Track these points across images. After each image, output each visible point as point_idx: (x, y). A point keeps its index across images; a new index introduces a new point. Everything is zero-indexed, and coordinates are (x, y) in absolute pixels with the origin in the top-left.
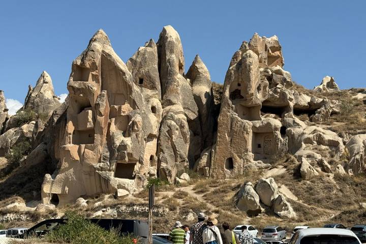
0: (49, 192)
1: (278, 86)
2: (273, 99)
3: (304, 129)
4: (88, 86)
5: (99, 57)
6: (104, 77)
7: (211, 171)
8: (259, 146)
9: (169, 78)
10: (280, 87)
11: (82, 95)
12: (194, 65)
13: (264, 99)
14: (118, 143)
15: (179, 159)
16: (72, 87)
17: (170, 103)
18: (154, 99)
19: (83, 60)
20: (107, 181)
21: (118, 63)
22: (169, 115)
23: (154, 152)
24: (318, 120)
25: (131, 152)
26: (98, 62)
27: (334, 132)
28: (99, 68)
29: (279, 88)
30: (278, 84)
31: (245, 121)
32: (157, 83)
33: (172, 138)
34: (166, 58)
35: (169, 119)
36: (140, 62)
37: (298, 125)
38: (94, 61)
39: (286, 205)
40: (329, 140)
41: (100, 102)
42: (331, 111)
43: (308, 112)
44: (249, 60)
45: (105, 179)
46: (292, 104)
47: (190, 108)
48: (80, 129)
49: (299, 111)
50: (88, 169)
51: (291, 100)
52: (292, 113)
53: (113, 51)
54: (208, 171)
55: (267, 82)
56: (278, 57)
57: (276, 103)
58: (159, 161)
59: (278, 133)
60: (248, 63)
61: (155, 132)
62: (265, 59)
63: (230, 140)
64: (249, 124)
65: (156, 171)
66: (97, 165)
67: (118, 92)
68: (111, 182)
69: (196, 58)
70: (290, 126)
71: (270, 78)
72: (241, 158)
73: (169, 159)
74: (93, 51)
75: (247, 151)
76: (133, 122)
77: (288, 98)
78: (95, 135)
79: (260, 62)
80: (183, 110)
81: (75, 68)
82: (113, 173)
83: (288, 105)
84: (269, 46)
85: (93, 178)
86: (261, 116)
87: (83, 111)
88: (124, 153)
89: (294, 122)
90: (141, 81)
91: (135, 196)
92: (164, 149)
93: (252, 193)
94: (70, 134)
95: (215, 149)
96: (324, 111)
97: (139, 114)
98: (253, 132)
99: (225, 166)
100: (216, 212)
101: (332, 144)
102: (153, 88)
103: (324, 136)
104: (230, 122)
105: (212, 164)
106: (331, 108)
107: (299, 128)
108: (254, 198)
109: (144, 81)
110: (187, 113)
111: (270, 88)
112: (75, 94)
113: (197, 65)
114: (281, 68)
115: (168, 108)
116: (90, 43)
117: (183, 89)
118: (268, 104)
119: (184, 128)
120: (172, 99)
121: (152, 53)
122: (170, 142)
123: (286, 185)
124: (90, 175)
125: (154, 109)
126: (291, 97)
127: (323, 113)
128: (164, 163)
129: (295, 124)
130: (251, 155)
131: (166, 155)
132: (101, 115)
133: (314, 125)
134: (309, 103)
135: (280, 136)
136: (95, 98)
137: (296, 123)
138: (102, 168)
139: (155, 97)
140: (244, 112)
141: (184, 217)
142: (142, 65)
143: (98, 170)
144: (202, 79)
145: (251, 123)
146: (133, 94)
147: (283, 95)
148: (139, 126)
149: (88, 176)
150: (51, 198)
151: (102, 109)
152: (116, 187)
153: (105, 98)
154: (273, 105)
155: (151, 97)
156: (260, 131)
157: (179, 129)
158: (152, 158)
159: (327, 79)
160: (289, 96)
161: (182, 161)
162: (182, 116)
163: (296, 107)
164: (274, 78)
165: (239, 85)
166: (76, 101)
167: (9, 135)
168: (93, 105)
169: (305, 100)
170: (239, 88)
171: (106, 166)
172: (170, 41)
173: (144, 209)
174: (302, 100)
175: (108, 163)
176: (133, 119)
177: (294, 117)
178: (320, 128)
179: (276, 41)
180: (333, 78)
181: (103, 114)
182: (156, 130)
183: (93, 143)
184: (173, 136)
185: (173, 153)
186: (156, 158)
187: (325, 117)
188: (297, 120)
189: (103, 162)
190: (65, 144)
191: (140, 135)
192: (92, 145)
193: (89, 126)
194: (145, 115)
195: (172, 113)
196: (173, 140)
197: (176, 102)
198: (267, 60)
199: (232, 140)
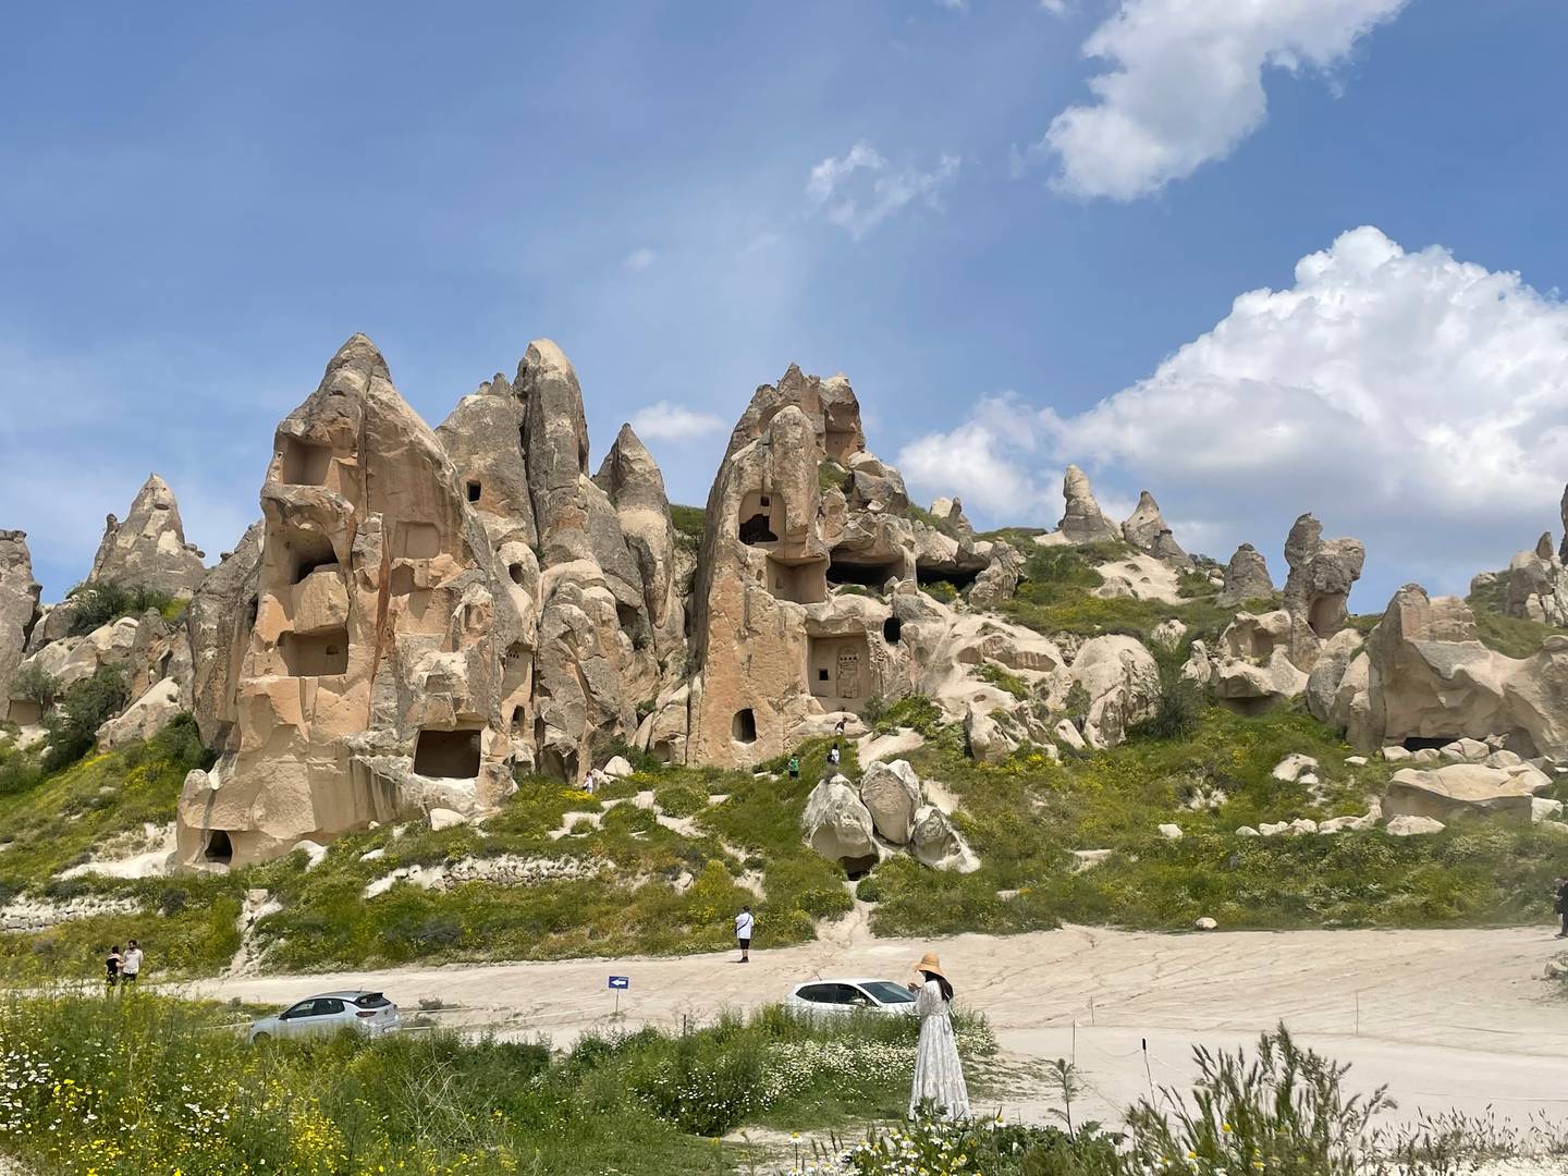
0: (201, 826)
1: (871, 507)
2: (858, 543)
3: (953, 625)
4: (329, 500)
5: (361, 412)
6: (374, 473)
7: (691, 750)
8: (824, 675)
9: (558, 485)
10: (878, 509)
11: (307, 526)
12: (619, 451)
13: (834, 543)
14: (421, 672)
15: (598, 718)
16: (278, 501)
17: (565, 555)
18: (514, 543)
19: (309, 421)
20: (390, 787)
21: (417, 432)
22: (564, 589)
23: (523, 698)
24: (985, 600)
25: (465, 695)
26: (357, 427)
27: (1035, 630)
28: (360, 446)
29: (875, 513)
30: (870, 501)
31: (788, 603)
32: (519, 497)
33: (576, 655)
34: (545, 427)
35: (565, 601)
36: (471, 437)
37: (935, 613)
38: (344, 423)
39: (954, 840)
40: (1026, 653)
41: (365, 548)
44: (792, 432)
45: (384, 781)
46: (911, 557)
47: (620, 572)
48: (303, 627)
50: (329, 753)
51: (909, 545)
52: (913, 579)
53: (401, 396)
54: (682, 750)
55: (842, 496)
56: (850, 433)
57: (868, 554)
58: (540, 726)
59: (880, 636)
60: (790, 439)
61: (528, 635)
62: (820, 435)
63: (744, 659)
64: (795, 612)
65: (531, 753)
66: (358, 738)
67: (418, 521)
68: (404, 789)
70: (911, 616)
71: (847, 485)
72: (777, 708)
73: (568, 716)
74: (340, 393)
75: (794, 687)
76: (468, 608)
77: (900, 540)
78: (351, 646)
80: (601, 576)
81: (286, 444)
82: (409, 761)
83: (901, 559)
84: (828, 401)
86: (827, 589)
87: (309, 576)
88: (444, 700)
89: (922, 605)
90: (473, 492)
92: (553, 686)
94: (269, 644)
96: (998, 575)
97: (483, 583)
98: (810, 636)
99: (730, 731)
101: (1037, 663)
102: (511, 510)
103: (1014, 641)
104: (742, 609)
105: (695, 728)
107: (937, 621)
108: (859, 820)
109: (482, 492)
110: (612, 584)
111: (850, 511)
112: (283, 523)
113: (626, 452)
115: (557, 569)
116: (330, 370)
117: (597, 516)
118: (844, 559)
119: (607, 625)
120: (566, 545)
121: (503, 413)
122: (570, 667)
123: (937, 779)
125: (517, 573)
126: (907, 537)
127: (996, 579)
128: (554, 729)
129: (926, 612)
130: (804, 699)
131: (559, 704)
132: (368, 586)
133: (978, 613)
134: (954, 555)
135: (885, 646)
137: (926, 608)
138: (373, 746)
139: (519, 539)
140: (777, 580)
142: (475, 447)
144: (644, 492)
145: (802, 609)
146: (464, 525)
147: (886, 530)
148: (487, 619)
151: (371, 569)
153: (381, 536)
154: (856, 560)
155: (508, 538)
156: (828, 632)
157: (595, 629)
158: (518, 713)
160: (902, 536)
161: (607, 723)
162: (601, 593)
163: (924, 563)
164: (860, 483)
165: (765, 502)
166: (288, 545)
168: (342, 557)
169: (945, 548)
170: (765, 511)
171: (388, 741)
174: (938, 547)
175: (394, 731)
176: (465, 599)
177: (919, 592)
178: (997, 622)
179: (845, 389)
181: (374, 584)
182: (531, 631)
183: (344, 670)
184: (580, 649)
185: (579, 701)
186: (530, 714)
188: (927, 599)
189: (375, 729)
190: (253, 676)
191: (490, 647)
192: (341, 676)
193: (330, 620)
194: (499, 589)
195: (572, 584)
196: (580, 662)
197: (582, 554)
198: (824, 440)
199: (750, 657)
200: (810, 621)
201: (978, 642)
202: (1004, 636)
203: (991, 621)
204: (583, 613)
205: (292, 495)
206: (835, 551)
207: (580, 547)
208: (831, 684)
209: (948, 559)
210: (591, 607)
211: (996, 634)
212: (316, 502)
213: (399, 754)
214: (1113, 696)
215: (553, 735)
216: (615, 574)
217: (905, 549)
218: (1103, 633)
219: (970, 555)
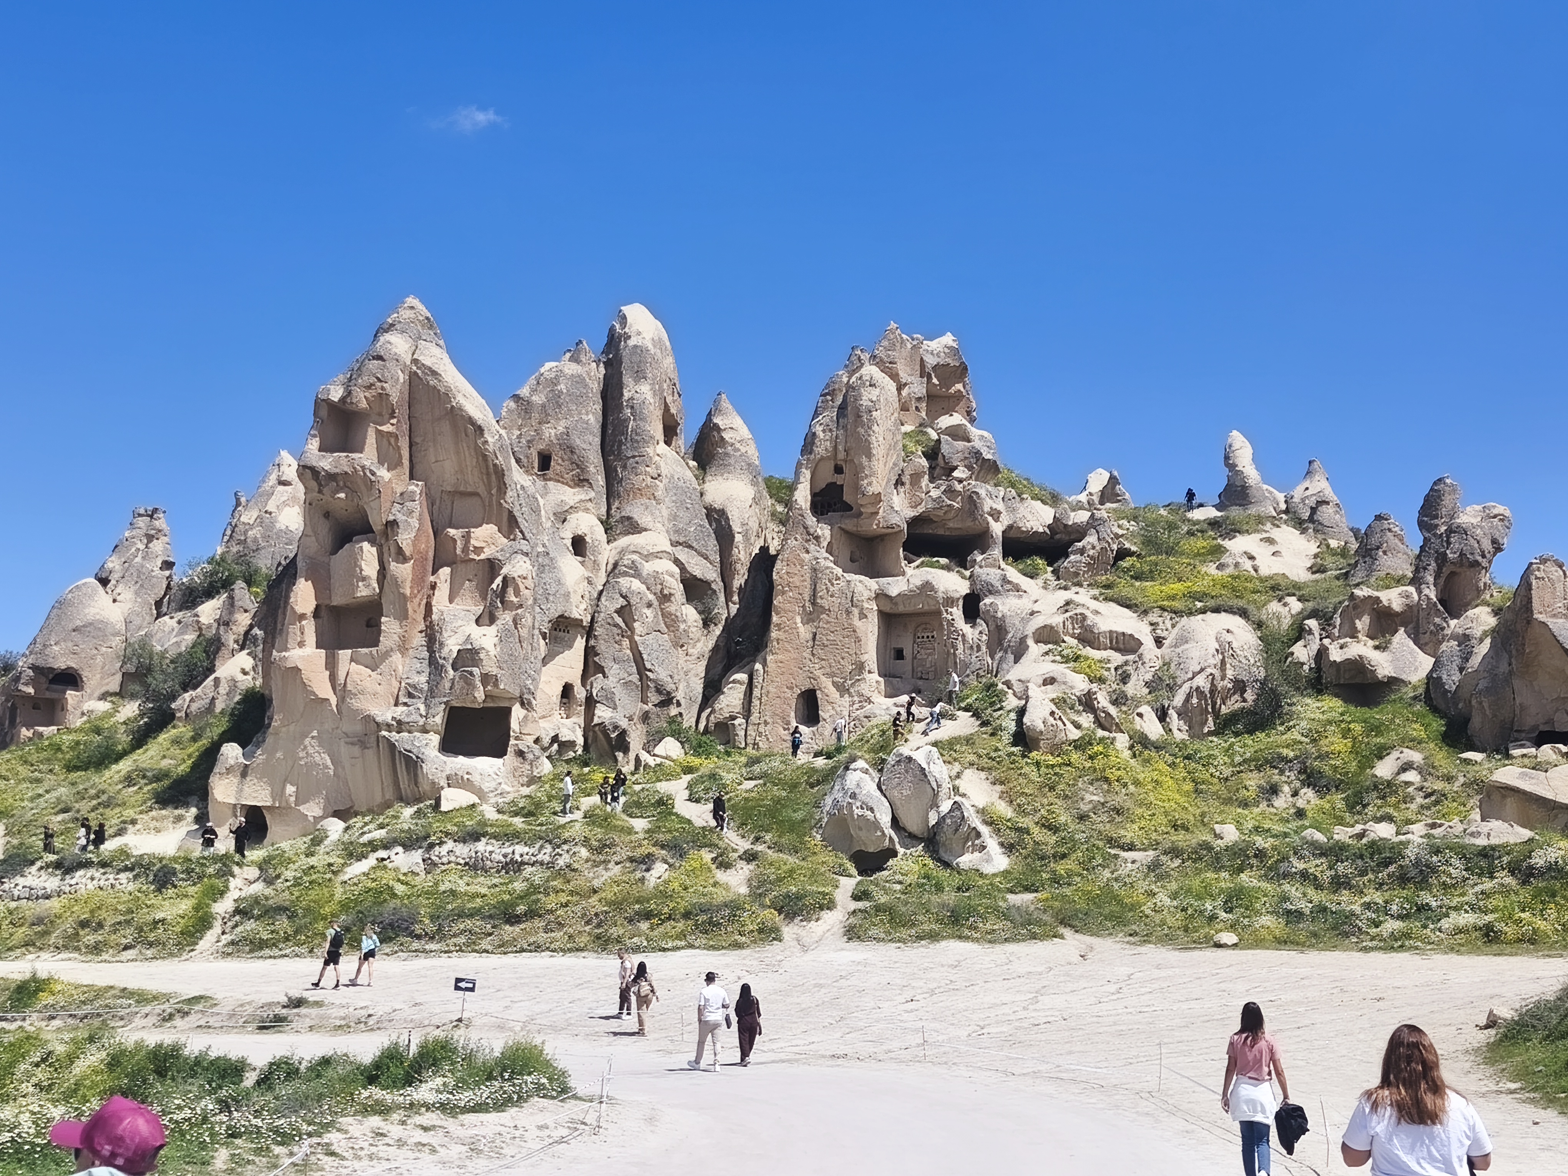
0: (233, 801)
1: (956, 474)
2: (941, 513)
3: (1036, 602)
4: (363, 468)
5: (402, 377)
6: (418, 440)
7: (751, 732)
8: (899, 654)
9: (630, 454)
10: (964, 476)
11: (342, 495)
12: (711, 420)
13: (911, 513)
14: (452, 645)
15: (654, 698)
16: (312, 469)
17: (633, 527)
18: (581, 513)
19: (348, 385)
20: (413, 764)
21: (460, 398)
22: (626, 562)
23: (574, 676)
24: (1076, 574)
25: (494, 671)
26: (396, 390)
27: (1128, 607)
28: (402, 412)
29: (960, 481)
30: (955, 468)
31: (856, 577)
32: (592, 469)
33: (632, 629)
34: (622, 395)
35: (625, 574)
36: (543, 406)
37: (1017, 588)
38: (383, 388)
39: (978, 835)
40: (1111, 632)
41: (400, 517)
42: (1115, 547)
43: (1048, 550)
44: (867, 396)
45: (408, 759)
46: (997, 529)
47: (694, 545)
48: (338, 600)
49: (1018, 548)
50: (359, 728)
51: (996, 515)
52: (997, 552)
53: (447, 359)
54: (742, 733)
55: (924, 462)
56: (959, 396)
57: (951, 525)
58: (590, 703)
59: (957, 613)
60: (865, 402)
61: (579, 611)
62: (919, 399)
63: (809, 636)
64: (867, 587)
65: (580, 733)
66: (385, 713)
67: (462, 489)
68: (428, 768)
69: (717, 402)
70: (992, 591)
71: (933, 453)
72: (843, 690)
73: (620, 693)
74: (380, 358)
75: (860, 667)
76: (505, 579)
77: (986, 509)
78: (383, 619)
79: (904, 408)
80: (669, 549)
81: (324, 413)
82: (435, 739)
83: (987, 531)
84: (931, 361)
85: (370, 754)
86: (904, 563)
87: (347, 546)
88: (471, 673)
89: (1005, 580)
90: (545, 462)
91: (499, 812)
92: (607, 664)
93: (869, 795)
94: (302, 617)
95: (764, 664)
96: (1094, 548)
97: (527, 554)
98: (881, 613)
99: (793, 714)
100: (750, 857)
101: (1121, 646)
102: (582, 481)
103: (1097, 619)
104: (808, 583)
105: (755, 710)
106: (1117, 536)
107: (1020, 597)
108: (872, 810)
109: (554, 464)
110: (682, 558)
111: (932, 479)
112: (320, 492)
113: (717, 420)
114: (965, 422)
115: (624, 541)
116: (375, 336)
117: (674, 487)
118: (928, 530)
119: (669, 600)
120: (635, 516)
121: (578, 380)
122: (626, 643)
123: (980, 769)
124: (363, 745)
125: (579, 545)
126: (995, 506)
127: (1091, 552)
128: (604, 708)
129: (1009, 587)
130: (873, 681)
131: (612, 682)
132: (401, 556)
133: (1066, 588)
134: (1049, 526)
135: (961, 623)
136: (385, 505)
137: (1009, 582)
138: (399, 722)
139: (587, 510)
140: (852, 553)
141: (638, 875)
142: (547, 415)
143: (389, 727)
144: (732, 461)
145: (873, 584)
146: (510, 493)
147: (972, 501)
148: (525, 592)
149: (356, 750)
151: (405, 539)
152: (443, 783)
153: (418, 506)
154: (941, 532)
155: (573, 509)
156: (901, 609)
157: (656, 603)
158: (567, 691)
159: (1098, 480)
160: (988, 504)
161: (663, 703)
162: (665, 566)
163: (1012, 534)
164: (945, 449)
165: (838, 470)
166: (327, 515)
167: (159, 635)
168: (377, 527)
169: (1038, 516)
170: (839, 479)
171: (415, 717)
172: (636, 346)
174: (1029, 517)
175: (422, 708)
176: (504, 571)
177: (1003, 565)
178: (1083, 596)
179: (950, 348)
180: (1116, 473)
181: (408, 554)
182: (583, 606)
183: (375, 643)
184: (636, 625)
185: (635, 678)
186: (580, 693)
187: (1096, 564)
188: (1013, 574)
189: (405, 704)
190: (286, 649)
191: (527, 620)
192: (374, 650)
193: (363, 592)
194: (547, 561)
195: (635, 557)
196: (637, 638)
197: (650, 526)
198: (924, 405)
199: (815, 635)
200: (881, 596)
201: (1057, 620)
202: (1088, 613)
203: (1076, 598)
204: (643, 588)
205: (326, 463)
206: (913, 523)
207: (649, 518)
208: (905, 666)
209: (1041, 530)
210: (653, 582)
211: (1078, 611)
212: (349, 470)
213: (425, 730)
214: (1201, 681)
215: (602, 714)
216: (690, 547)
217: (990, 519)
218: (1203, 611)
219: (1066, 526)
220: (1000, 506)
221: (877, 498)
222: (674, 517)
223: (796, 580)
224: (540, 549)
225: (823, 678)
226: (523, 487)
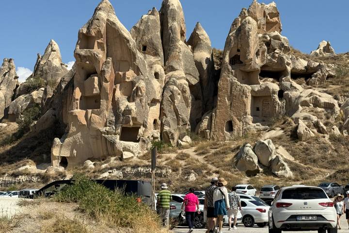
0: (58, 155)
1: (276, 51)
2: (271, 64)
3: (301, 93)
4: (94, 54)
5: (104, 25)
6: (109, 44)
7: (212, 134)
8: (258, 109)
9: (171, 45)
10: (278, 52)
11: (88, 62)
12: (195, 32)
13: (262, 64)
14: (122, 108)
15: (181, 123)
16: (79, 54)
17: (173, 69)
18: (156, 65)
19: (88, 28)
20: (113, 144)
21: (122, 31)
22: (171, 81)
23: (157, 116)
24: (314, 83)
25: (135, 116)
26: (103, 30)
27: (330, 94)
28: (104, 36)
29: (277, 53)
30: (276, 49)
31: (244, 85)
32: (159, 50)
33: (174, 102)
34: (168, 25)
35: (172, 84)
36: (144, 30)
37: (295, 88)
38: (99, 29)
39: (284, 165)
40: (325, 102)
41: (106, 69)
42: (327, 74)
43: (305, 76)
44: (248, 26)
45: (111, 143)
46: (289, 68)
47: (192, 74)
48: (87, 94)
49: (296, 75)
50: (95, 133)
51: (288, 64)
52: (289, 77)
53: (117, 19)
54: (208, 134)
55: (266, 47)
56: (276, 23)
57: (274, 67)
58: (162, 125)
59: (276, 96)
60: (247, 29)
61: (158, 96)
62: (263, 25)
63: (229, 104)
64: (248, 88)
65: (159, 134)
66: (103, 129)
67: (123, 59)
68: (117, 145)
69: (197, 26)
70: (287, 89)
71: (268, 44)
72: (240, 120)
73: (171, 122)
74: (98, 19)
75: (246, 114)
76: (137, 88)
77: (286, 63)
78: (101, 100)
79: (259, 28)
80: (184, 76)
81: (81, 37)
82: (118, 137)
83: (286, 70)
84: (267, 12)
85: (99, 141)
86: (259, 80)
87: (89, 78)
88: (129, 117)
89: (291, 85)
90: (145, 48)
91: (139, 158)
92: (167, 113)
93: (251, 154)
94: (77, 100)
95: (216, 113)
96: (320, 75)
97: (143, 80)
98: (252, 96)
99: (225, 128)
100: (217, 172)
101: (328, 107)
102: (156, 54)
103: (320, 98)
104: (229, 87)
105: (213, 127)
106: (327, 71)
107: (296, 91)
108: (252, 158)
109: (147, 49)
110: (188, 78)
111: (268, 53)
112: (81, 61)
113: (197, 32)
114: (279, 34)
115: (170, 74)
116: (95, 12)
117: (185, 55)
118: (267, 69)
119: (185, 93)
120: (174, 65)
121: (154, 21)
122: (172, 106)
123: (284, 146)
124: (97, 139)
125: (157, 75)
126: (288, 61)
127: (319, 76)
128: (166, 127)
129: (292, 88)
130: (250, 118)
131: (169, 118)
132: (106, 81)
133: (310, 88)
134: (305, 67)
135: (277, 100)
136: (101, 65)
137: (293, 86)
138: (108, 132)
139: (158, 64)
140: (243, 77)
141: (186, 177)
142: (145, 33)
143: (104, 133)
144: (203, 46)
145: (250, 87)
146: (137, 61)
147: (281, 59)
148: (143, 91)
149: (95, 140)
150: (60, 161)
151: (107, 76)
152: (122, 150)
153: (110, 65)
154: (271, 70)
155: (154, 63)
156: (258, 95)
157: (181, 94)
158: (155, 121)
159: (324, 44)
160: (286, 61)
161: (184, 125)
162: (184, 82)
163: (294, 71)
164: (272, 43)
165: (238, 51)
166: (83, 68)
167: (19, 102)
168: (99, 72)
169: (302, 64)
170: (239, 54)
171: (112, 130)
172: (172, 9)
173: (148, 170)
174: (299, 65)
175: (114, 127)
176: (137, 85)
177: (291, 80)
178: (316, 91)
179: (274, 7)
180: (329, 43)
181: (108, 80)
182: (159, 95)
183: (99, 108)
184: (175, 100)
185: (175, 117)
186: (159, 122)
187: (321, 80)
188: (294, 84)
189: (109, 126)
190: (73, 110)
191: (144, 100)
192: (99, 110)
193: (95, 92)
195: (174, 79)
196: (176, 105)
197: (179, 68)
199: (231, 103)
201: (308, 99)
202: (317, 96)
203: (314, 91)
204: (177, 88)
205: (83, 52)
206: (262, 67)
207: (178, 66)
209: (303, 69)
210: (180, 87)
211: (315, 96)
212: (90, 55)
213: (115, 134)
217: (287, 66)
219: (311, 68)
220: (290, 62)
221: (251, 60)
222: (185, 65)
223: (225, 86)
224: (146, 78)
225: (234, 117)
226: (140, 58)
